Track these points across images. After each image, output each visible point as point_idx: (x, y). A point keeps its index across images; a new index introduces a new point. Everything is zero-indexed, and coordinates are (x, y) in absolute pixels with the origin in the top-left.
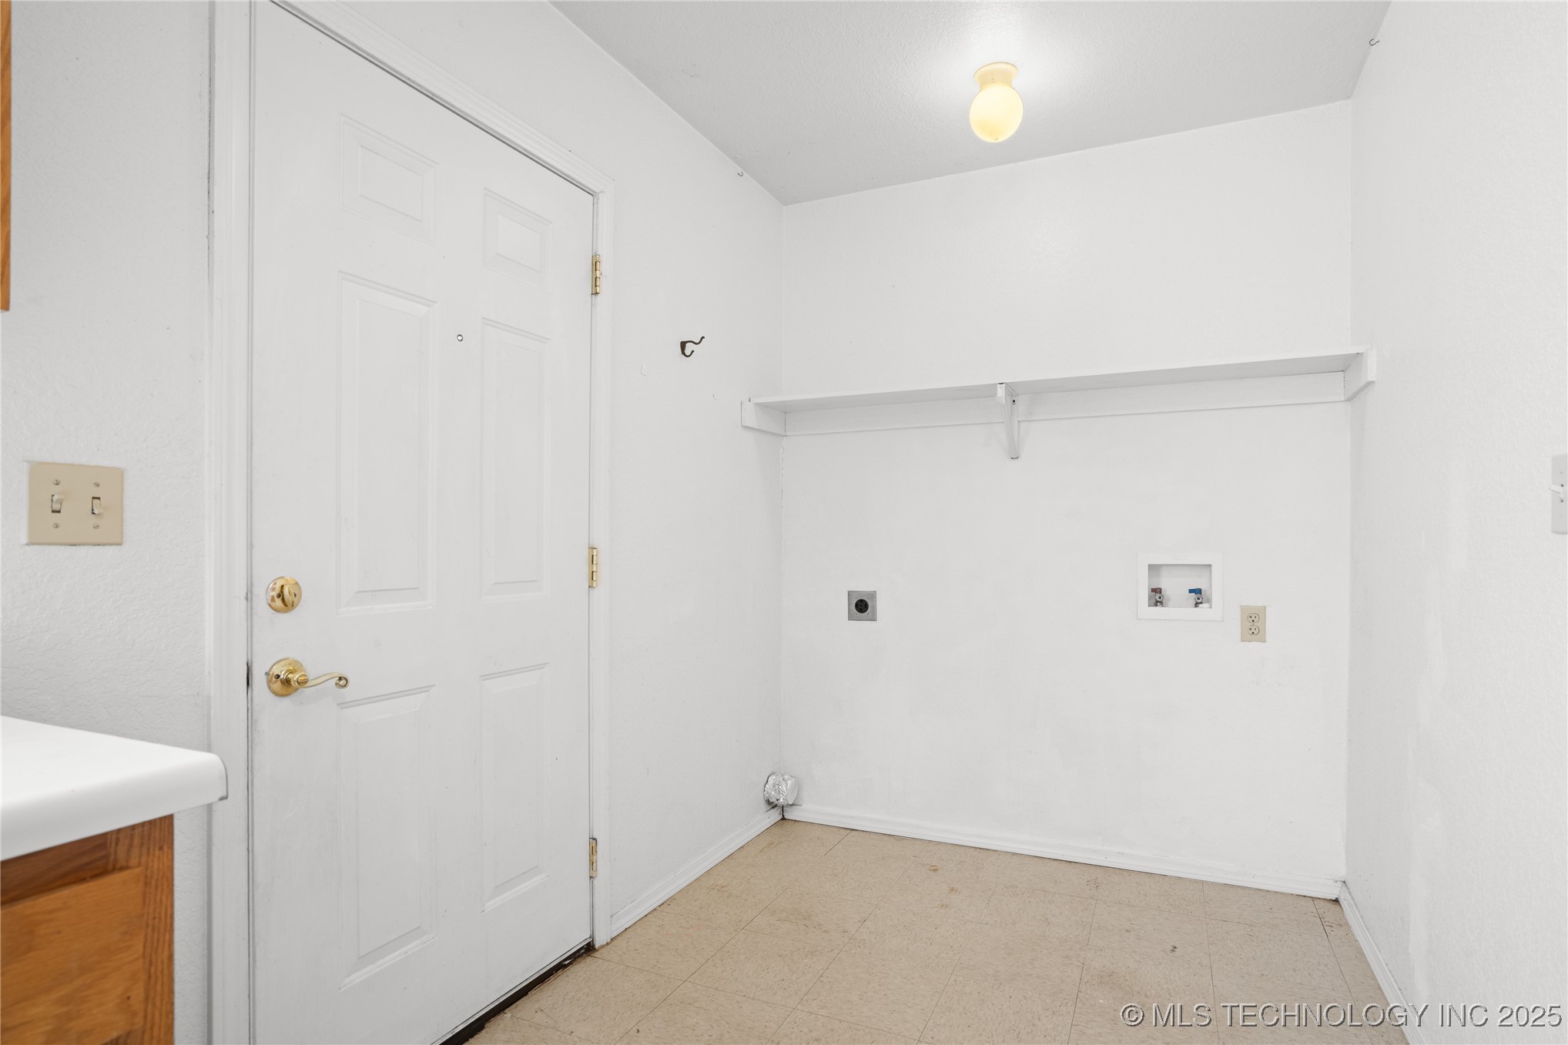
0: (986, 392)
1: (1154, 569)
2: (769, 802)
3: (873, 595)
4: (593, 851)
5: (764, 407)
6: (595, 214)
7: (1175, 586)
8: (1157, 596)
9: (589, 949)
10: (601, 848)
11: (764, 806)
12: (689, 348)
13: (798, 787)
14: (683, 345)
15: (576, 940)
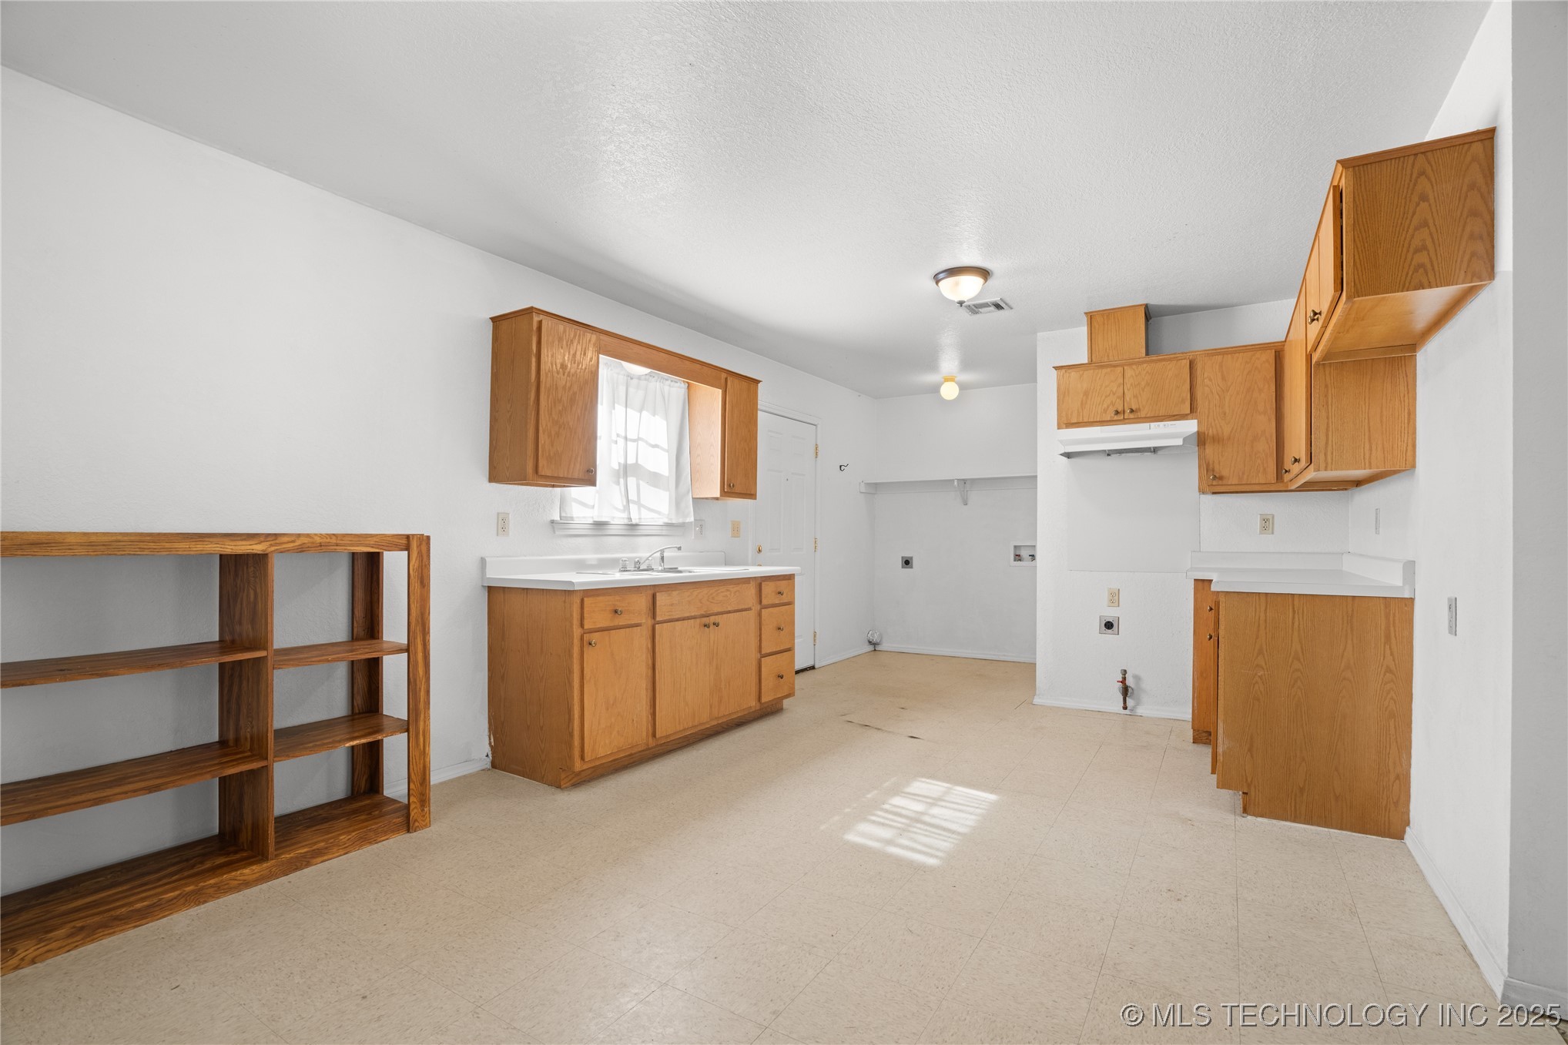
0: (949, 482)
1: (1015, 547)
2: (870, 642)
3: (911, 558)
4: (815, 636)
5: (868, 484)
6: (816, 431)
7: (1024, 553)
8: (1018, 557)
9: (813, 668)
10: (817, 636)
11: (867, 643)
12: (843, 468)
13: (881, 636)
14: (841, 466)
15: (810, 664)
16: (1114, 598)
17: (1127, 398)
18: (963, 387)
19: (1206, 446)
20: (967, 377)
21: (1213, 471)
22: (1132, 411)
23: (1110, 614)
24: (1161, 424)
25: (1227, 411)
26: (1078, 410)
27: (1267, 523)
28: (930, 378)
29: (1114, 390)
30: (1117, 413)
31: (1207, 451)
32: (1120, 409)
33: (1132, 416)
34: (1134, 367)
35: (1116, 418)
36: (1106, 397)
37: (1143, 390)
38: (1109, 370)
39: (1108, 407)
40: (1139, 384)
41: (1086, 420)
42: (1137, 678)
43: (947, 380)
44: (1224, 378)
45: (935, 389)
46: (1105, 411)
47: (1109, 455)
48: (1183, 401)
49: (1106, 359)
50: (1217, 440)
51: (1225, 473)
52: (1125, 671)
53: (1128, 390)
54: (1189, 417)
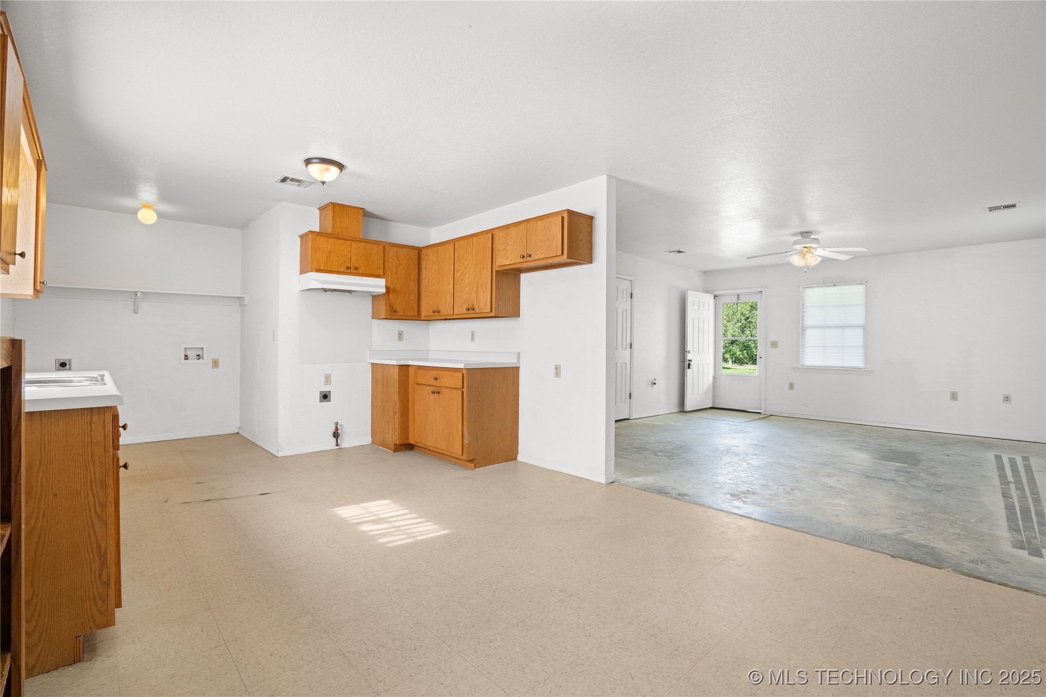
1: (186, 349)
7: (192, 354)
8: (186, 357)
16: (328, 380)
17: (353, 260)
18: (161, 215)
19: (390, 294)
20: (166, 208)
21: (393, 307)
22: (356, 268)
23: (326, 389)
24: (369, 278)
25: (399, 277)
26: (325, 262)
27: (400, 335)
28: (128, 202)
29: (346, 254)
30: (348, 268)
31: (390, 296)
32: (349, 266)
33: (355, 271)
34: (357, 243)
35: (346, 271)
36: (341, 257)
37: (361, 257)
38: (343, 241)
39: (342, 263)
40: (359, 254)
41: (329, 269)
42: (342, 426)
43: (145, 206)
44: (398, 260)
45: (134, 212)
46: (340, 266)
47: (326, 291)
48: (380, 268)
49: (341, 234)
50: (395, 291)
51: (398, 309)
52: (337, 423)
53: (353, 256)
54: (382, 277)
